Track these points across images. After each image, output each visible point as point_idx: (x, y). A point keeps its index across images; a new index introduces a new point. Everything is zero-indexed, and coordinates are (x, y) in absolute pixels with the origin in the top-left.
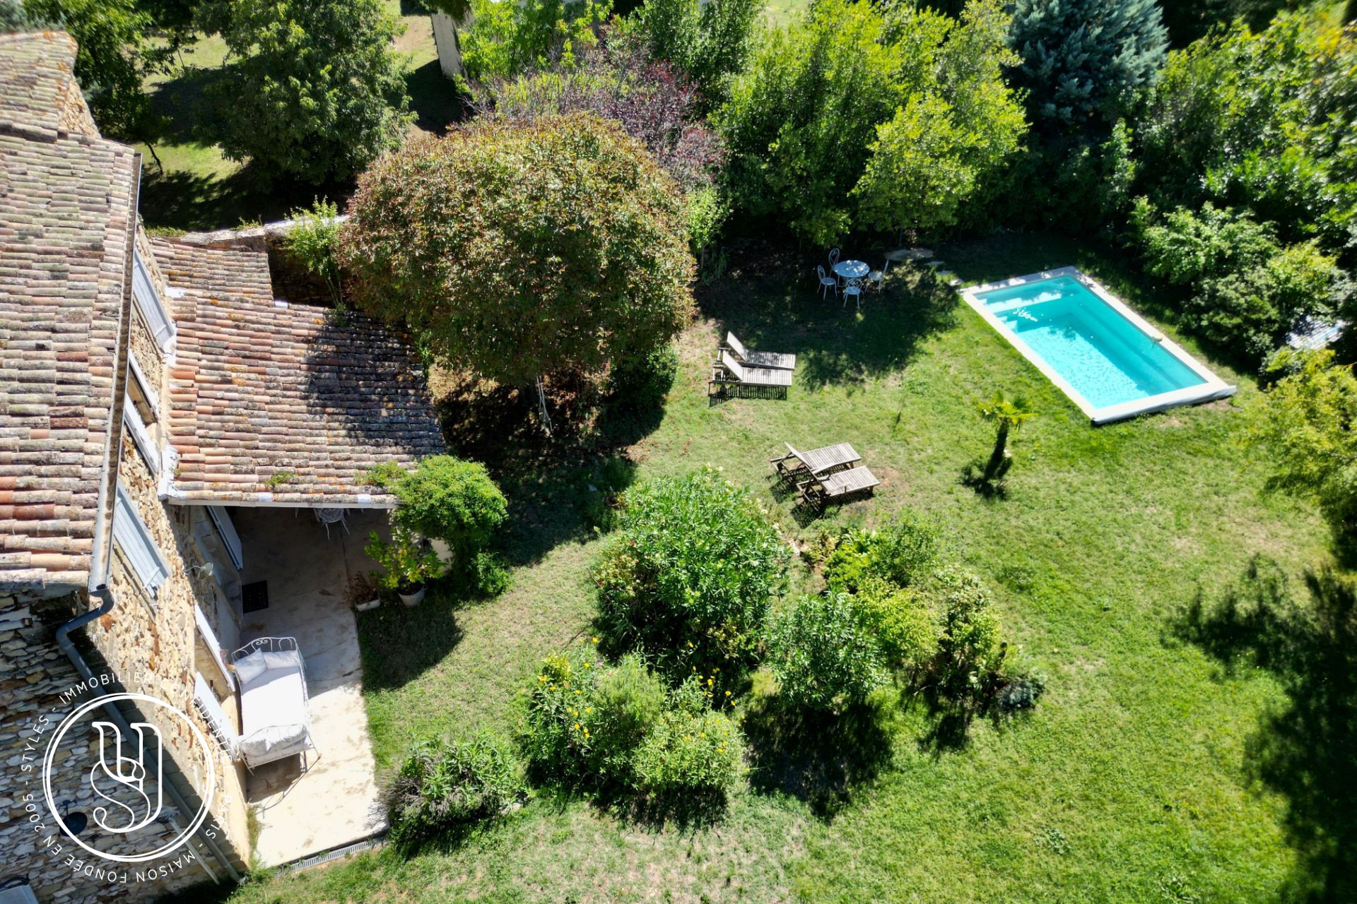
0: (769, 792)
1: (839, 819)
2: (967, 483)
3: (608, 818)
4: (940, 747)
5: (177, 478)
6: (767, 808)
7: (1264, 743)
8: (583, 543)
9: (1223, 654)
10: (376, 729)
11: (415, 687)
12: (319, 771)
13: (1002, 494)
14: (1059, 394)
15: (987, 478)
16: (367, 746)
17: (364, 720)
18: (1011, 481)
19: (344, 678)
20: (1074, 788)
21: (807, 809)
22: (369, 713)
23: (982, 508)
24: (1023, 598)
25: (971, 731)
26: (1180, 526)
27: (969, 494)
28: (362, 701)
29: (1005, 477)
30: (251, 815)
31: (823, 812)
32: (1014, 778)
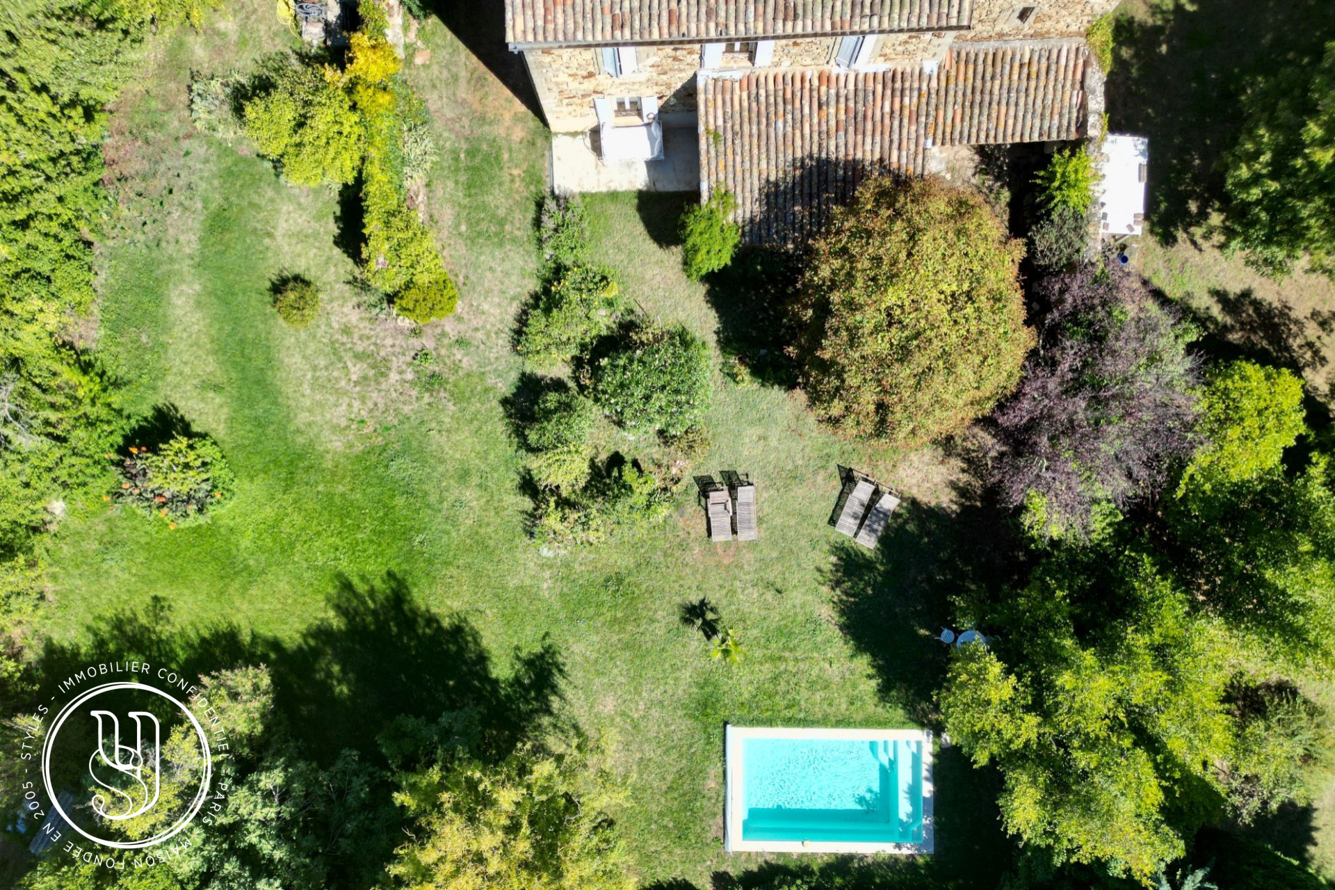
0: (521, 380)
1: (501, 409)
2: (703, 603)
3: (528, 297)
4: (523, 478)
5: (716, 80)
6: (514, 376)
7: (476, 643)
8: (717, 333)
9: (530, 663)
10: (614, 196)
11: (635, 218)
12: (597, 166)
13: (687, 621)
14: (769, 722)
15: (704, 620)
16: (604, 189)
17: (619, 189)
18: (695, 634)
19: (653, 180)
20: (482, 531)
21: (508, 395)
22: (624, 193)
23: (678, 600)
24: (601, 580)
25: (527, 499)
26: (623, 714)
27: (695, 599)
28: (634, 189)
29: (701, 633)
30: (583, 133)
31: (505, 402)
32: (496, 505)
